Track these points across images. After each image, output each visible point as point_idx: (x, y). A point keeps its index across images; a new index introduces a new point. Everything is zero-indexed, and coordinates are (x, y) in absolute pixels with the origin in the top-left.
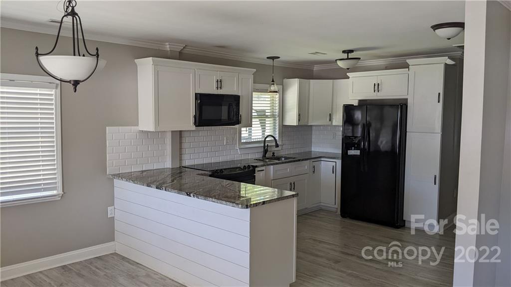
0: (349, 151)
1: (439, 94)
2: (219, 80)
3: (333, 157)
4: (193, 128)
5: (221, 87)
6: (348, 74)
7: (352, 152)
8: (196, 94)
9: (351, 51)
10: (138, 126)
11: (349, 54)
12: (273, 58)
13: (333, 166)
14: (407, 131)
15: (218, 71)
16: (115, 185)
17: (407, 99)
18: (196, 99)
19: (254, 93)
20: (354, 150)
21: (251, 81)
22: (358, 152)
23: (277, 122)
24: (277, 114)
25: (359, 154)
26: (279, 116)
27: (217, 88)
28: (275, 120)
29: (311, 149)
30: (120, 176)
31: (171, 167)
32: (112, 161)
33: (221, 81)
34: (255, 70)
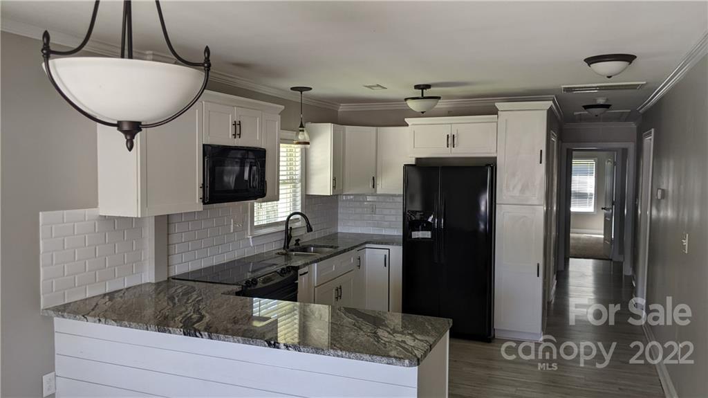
0: (413, 233)
1: (541, 151)
2: (238, 123)
3: (385, 241)
4: (199, 206)
5: (240, 135)
6: (406, 120)
7: (417, 235)
8: (204, 145)
9: (428, 86)
10: (96, 207)
11: (424, 90)
12: (301, 89)
13: (385, 255)
14: (497, 202)
15: (234, 106)
16: (55, 330)
17: (496, 158)
18: (204, 155)
19: (281, 145)
20: (422, 230)
21: (278, 124)
22: (428, 234)
23: (299, 190)
24: (298, 177)
25: (430, 237)
26: (301, 181)
27: (235, 135)
28: (294, 187)
29: (337, 229)
30: (65, 310)
31: (154, 281)
32: (51, 280)
33: (240, 124)
34: (283, 107)
